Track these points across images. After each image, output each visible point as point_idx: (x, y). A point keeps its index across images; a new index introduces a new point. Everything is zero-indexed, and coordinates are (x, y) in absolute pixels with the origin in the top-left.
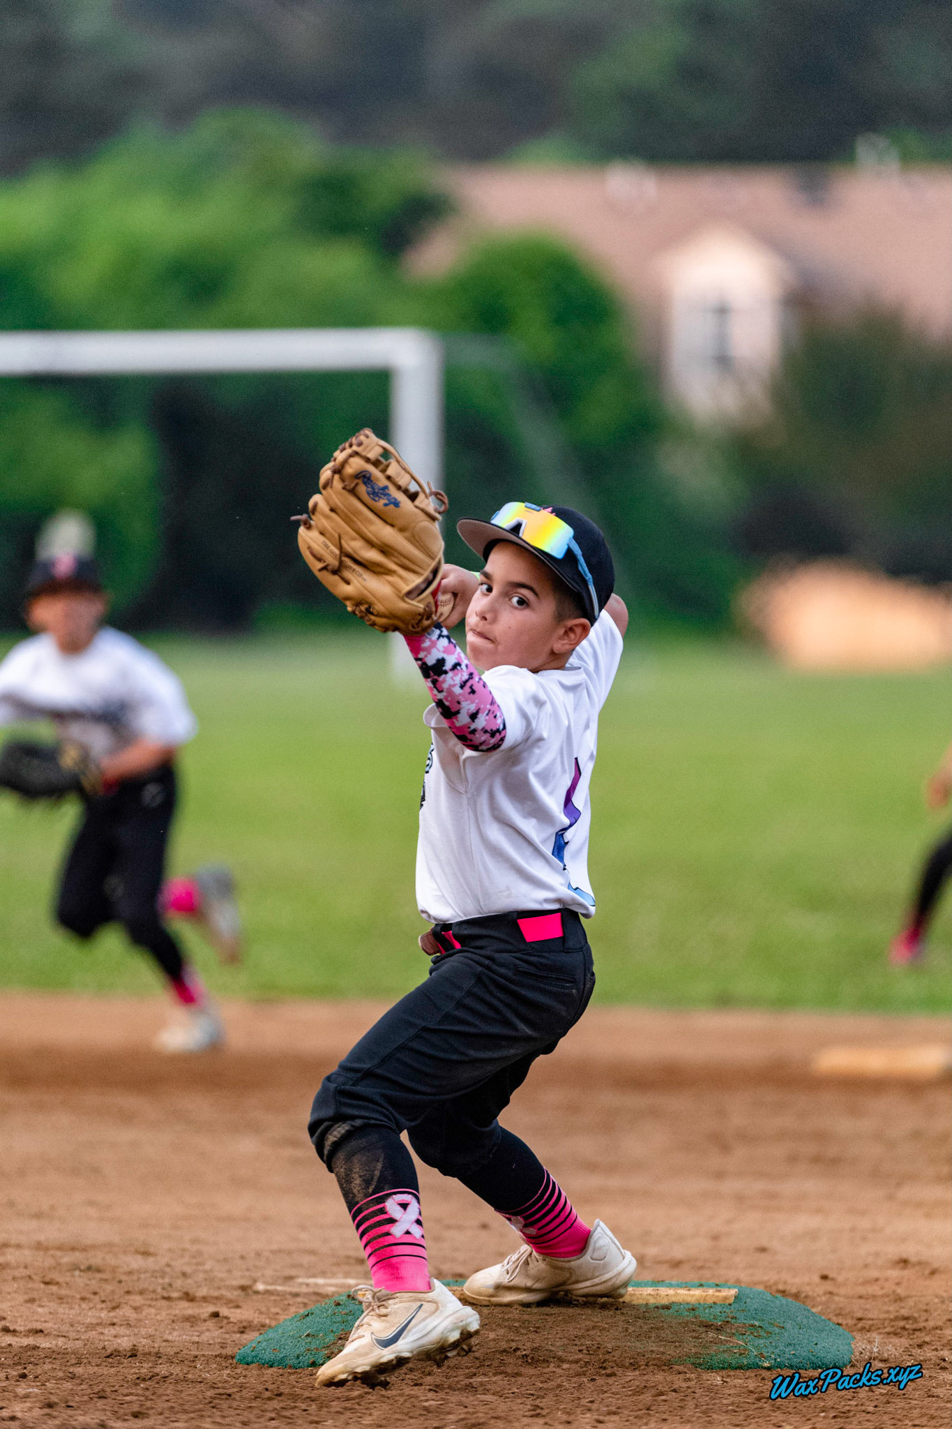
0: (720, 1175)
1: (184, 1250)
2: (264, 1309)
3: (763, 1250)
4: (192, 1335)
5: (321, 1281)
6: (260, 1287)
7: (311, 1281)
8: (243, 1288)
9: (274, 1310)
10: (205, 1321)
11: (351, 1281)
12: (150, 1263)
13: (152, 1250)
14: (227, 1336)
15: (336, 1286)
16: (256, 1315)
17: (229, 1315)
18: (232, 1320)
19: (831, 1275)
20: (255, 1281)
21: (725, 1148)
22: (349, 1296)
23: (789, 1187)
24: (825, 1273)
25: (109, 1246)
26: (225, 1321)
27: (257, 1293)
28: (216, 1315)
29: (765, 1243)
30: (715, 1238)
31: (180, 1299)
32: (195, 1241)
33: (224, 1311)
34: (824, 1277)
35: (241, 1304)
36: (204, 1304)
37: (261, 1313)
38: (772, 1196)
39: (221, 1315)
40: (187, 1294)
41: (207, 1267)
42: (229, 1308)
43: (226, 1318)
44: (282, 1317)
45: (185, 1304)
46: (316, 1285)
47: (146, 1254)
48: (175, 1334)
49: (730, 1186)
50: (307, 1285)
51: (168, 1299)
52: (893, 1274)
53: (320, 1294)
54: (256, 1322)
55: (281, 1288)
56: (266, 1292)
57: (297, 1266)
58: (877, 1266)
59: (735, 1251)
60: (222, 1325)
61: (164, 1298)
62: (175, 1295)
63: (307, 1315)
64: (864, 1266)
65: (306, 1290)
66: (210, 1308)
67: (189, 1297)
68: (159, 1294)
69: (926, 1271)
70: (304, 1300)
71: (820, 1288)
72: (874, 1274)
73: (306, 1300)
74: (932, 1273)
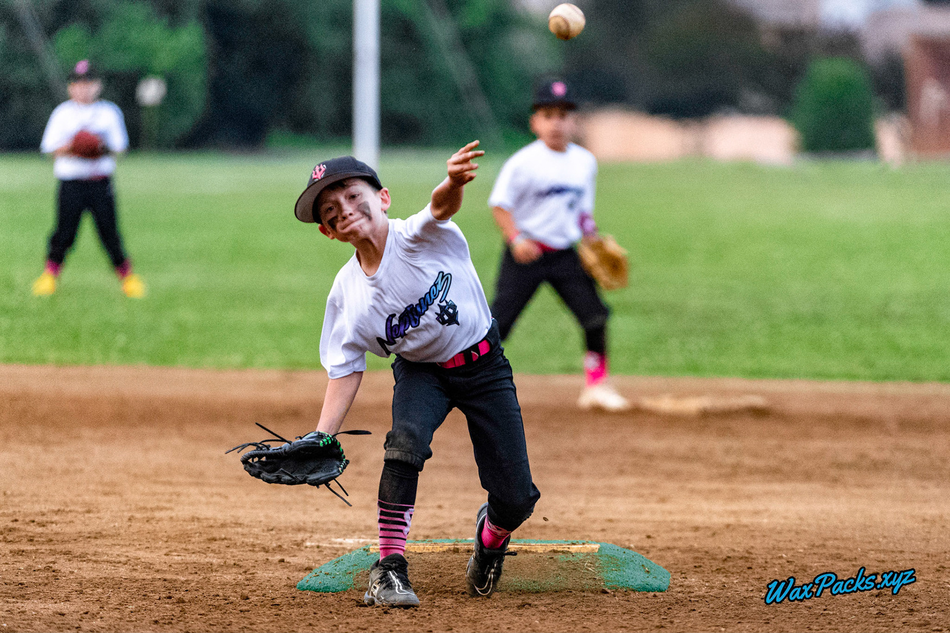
0: (578, 475)
1: (259, 522)
2: (311, 557)
3: (610, 521)
4: (269, 573)
5: (344, 540)
6: (308, 544)
7: (338, 540)
8: (298, 545)
9: (318, 558)
10: (276, 564)
13: (240, 522)
14: (290, 574)
16: (307, 561)
17: (291, 561)
18: (292, 563)
19: (653, 535)
20: (305, 540)
21: (579, 459)
22: (364, 549)
23: (621, 482)
24: (649, 534)
26: (288, 565)
27: (306, 547)
28: (282, 561)
29: (611, 516)
30: (580, 514)
31: (260, 551)
32: (267, 516)
33: (287, 559)
34: (649, 537)
35: (297, 555)
36: (275, 554)
37: (309, 559)
38: (612, 488)
39: (285, 561)
40: (264, 548)
42: (290, 556)
43: (288, 563)
44: (323, 563)
45: (263, 554)
46: (342, 543)
47: (238, 524)
50: (336, 543)
51: (253, 551)
52: (690, 534)
53: (344, 549)
54: (306, 565)
55: (320, 544)
56: (312, 547)
57: (329, 531)
58: (681, 530)
59: (594, 521)
60: (287, 567)
61: (250, 550)
62: (257, 549)
63: (339, 561)
64: (673, 530)
65: (335, 546)
66: (278, 557)
67: (265, 550)
68: (247, 548)
69: (709, 533)
70: (334, 552)
71: (647, 543)
72: (677, 534)
73: (336, 552)
74: (714, 534)
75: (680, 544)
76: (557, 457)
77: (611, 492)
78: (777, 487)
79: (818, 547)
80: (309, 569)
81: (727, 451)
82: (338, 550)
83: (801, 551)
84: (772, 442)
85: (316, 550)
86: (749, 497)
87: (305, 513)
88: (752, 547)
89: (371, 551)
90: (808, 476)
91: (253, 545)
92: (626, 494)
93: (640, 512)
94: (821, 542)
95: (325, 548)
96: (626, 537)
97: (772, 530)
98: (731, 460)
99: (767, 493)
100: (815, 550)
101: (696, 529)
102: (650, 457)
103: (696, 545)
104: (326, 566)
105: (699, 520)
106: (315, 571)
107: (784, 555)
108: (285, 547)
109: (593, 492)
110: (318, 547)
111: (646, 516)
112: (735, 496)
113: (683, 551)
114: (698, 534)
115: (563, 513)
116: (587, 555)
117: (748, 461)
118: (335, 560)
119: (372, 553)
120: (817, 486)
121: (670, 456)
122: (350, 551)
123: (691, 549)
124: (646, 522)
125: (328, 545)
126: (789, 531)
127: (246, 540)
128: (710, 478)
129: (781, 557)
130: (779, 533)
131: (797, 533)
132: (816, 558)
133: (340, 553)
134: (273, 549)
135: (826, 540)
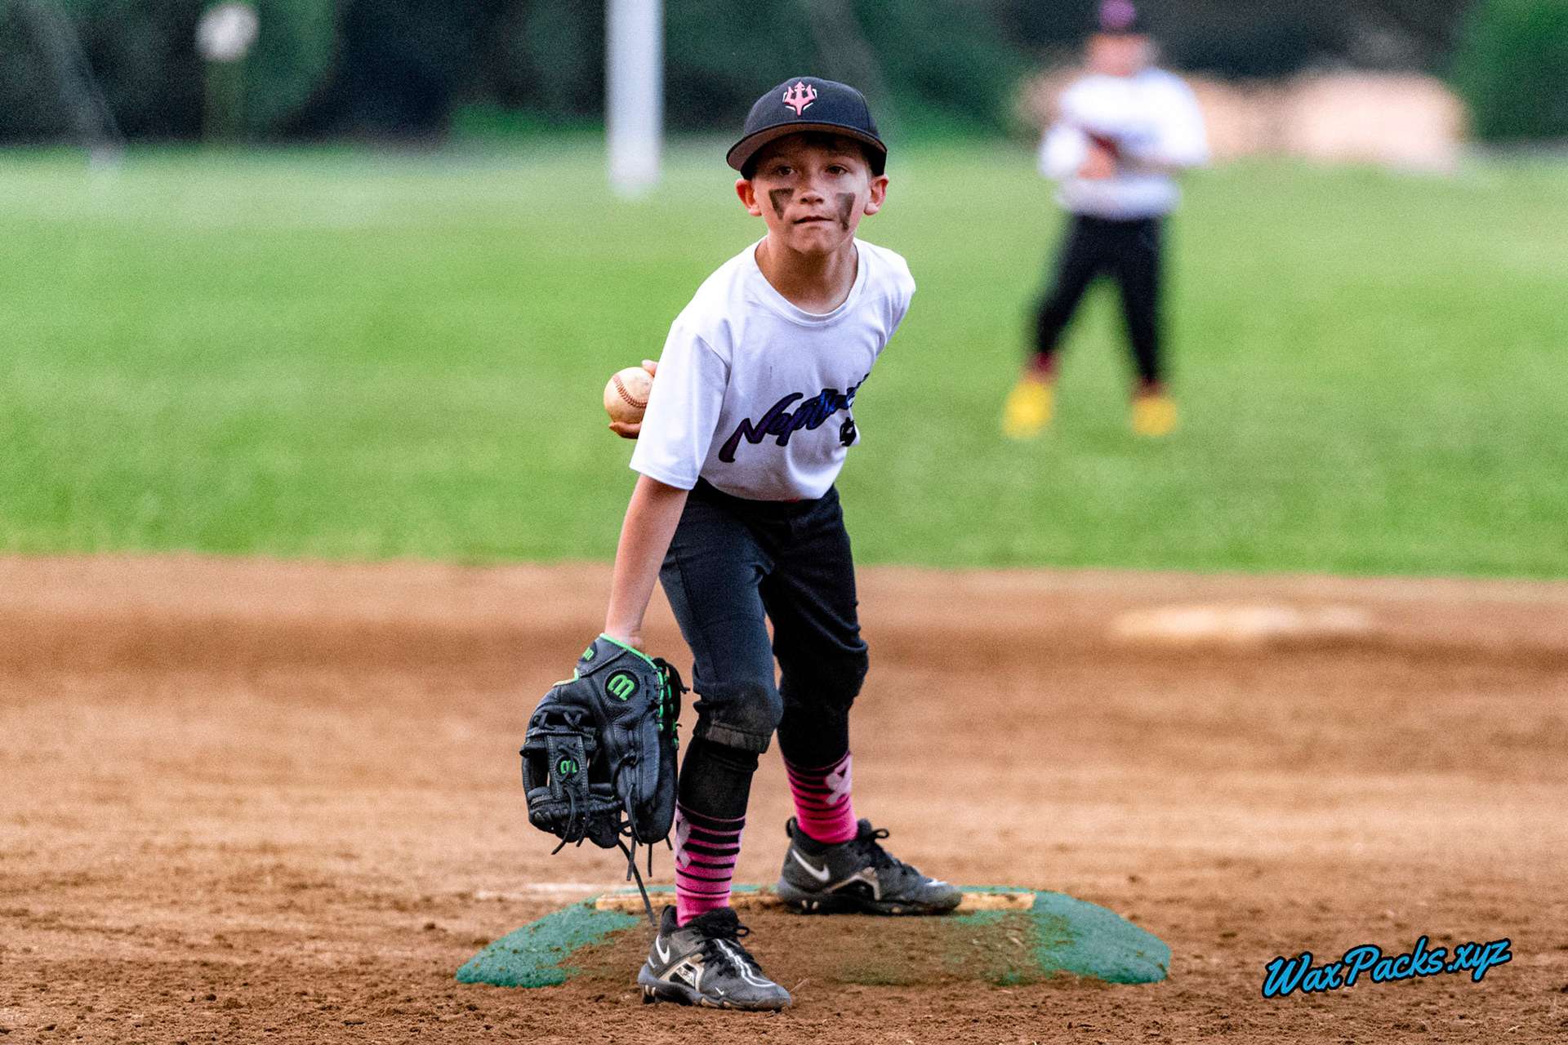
0: (1006, 762)
1: (392, 853)
2: (486, 921)
3: (1062, 848)
4: (405, 951)
5: (551, 887)
6: (482, 894)
7: (540, 887)
8: (463, 896)
9: (499, 920)
10: (419, 933)
11: (587, 888)
12: (354, 867)
13: (354, 852)
14: (445, 951)
15: (567, 892)
16: (478, 927)
17: (448, 927)
18: (450, 932)
19: (1141, 875)
20: (476, 888)
21: (1011, 730)
22: (586, 904)
23: (1088, 775)
24: (1134, 873)
25: (306, 847)
26: (443, 934)
27: (478, 901)
28: (431, 927)
29: (1062, 838)
30: (1005, 834)
31: (387, 909)
32: (404, 843)
33: (441, 923)
34: (1133, 879)
35: (460, 915)
36: (417, 915)
37: (483, 924)
38: (1068, 785)
39: (437, 927)
40: (397, 903)
41: (420, 872)
42: (446, 918)
43: (444, 930)
44: (508, 930)
45: (395, 914)
46: (546, 893)
47: (348, 856)
48: (385, 949)
49: (1022, 774)
50: (535, 892)
51: (377, 909)
52: (1212, 874)
53: (550, 904)
54: (478, 935)
55: (506, 895)
56: (489, 900)
57: (523, 869)
58: (1194, 866)
59: (1029, 850)
60: (439, 939)
61: (371, 908)
62: (384, 904)
63: (538, 926)
64: (1179, 865)
65: (534, 898)
66: (425, 920)
67: (399, 906)
68: (365, 903)
69: (1251, 871)
70: (531, 909)
71: (1129, 892)
72: (1191, 874)
73: (534, 909)
74: (1258, 873)
75: (1192, 893)
76: (968, 725)
77: (1067, 794)
78: (1386, 783)
79: (1457, 896)
80: (482, 942)
81: (1296, 715)
82: (538, 905)
83: (1423, 904)
84: (1383, 698)
85: (497, 906)
86: (1331, 802)
87: (480, 835)
88: (1330, 900)
89: (599, 907)
90: (1445, 764)
91: (377, 898)
92: (1095, 796)
93: (1120, 831)
94: (1463, 888)
95: (514, 903)
96: (1089, 879)
97: (1368, 866)
98: (1300, 731)
99: (1365, 796)
100: (1452, 904)
101: (1224, 863)
102: (1147, 726)
103: (1222, 894)
104: (514, 935)
105: (1232, 846)
106: (493, 945)
107: (1390, 913)
108: (437, 900)
109: (1032, 794)
110: (500, 900)
111: (1130, 840)
112: (1302, 802)
113: (1200, 906)
114: (1229, 873)
115: (970, 833)
116: (1010, 915)
117: (1334, 733)
118: (531, 924)
119: (600, 912)
120: (1462, 782)
121: (1185, 724)
122: (563, 906)
123: (1212, 903)
124: (1128, 850)
125: (521, 898)
126: (1404, 867)
127: (364, 888)
128: (1260, 767)
129: (1383, 917)
130: (1384, 869)
131: (1418, 870)
132: (1451, 918)
133: (543, 910)
134: (416, 905)
135: (1470, 883)
